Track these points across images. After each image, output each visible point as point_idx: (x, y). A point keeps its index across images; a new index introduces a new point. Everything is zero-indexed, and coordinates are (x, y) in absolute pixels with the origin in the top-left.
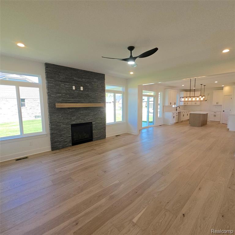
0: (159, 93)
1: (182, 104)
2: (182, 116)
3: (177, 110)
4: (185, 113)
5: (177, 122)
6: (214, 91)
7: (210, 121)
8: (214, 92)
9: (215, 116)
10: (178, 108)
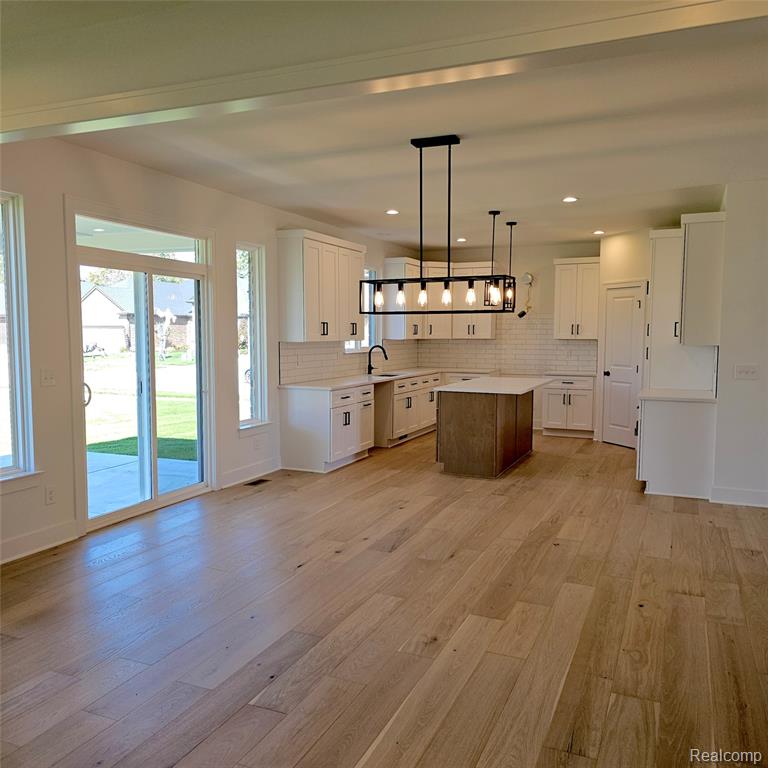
0: (241, 258)
1: (399, 329)
2: (398, 405)
3: (370, 368)
4: (420, 385)
5: (370, 450)
6: (557, 261)
7: (547, 429)
8: (558, 268)
9: (567, 400)
10: (377, 360)
